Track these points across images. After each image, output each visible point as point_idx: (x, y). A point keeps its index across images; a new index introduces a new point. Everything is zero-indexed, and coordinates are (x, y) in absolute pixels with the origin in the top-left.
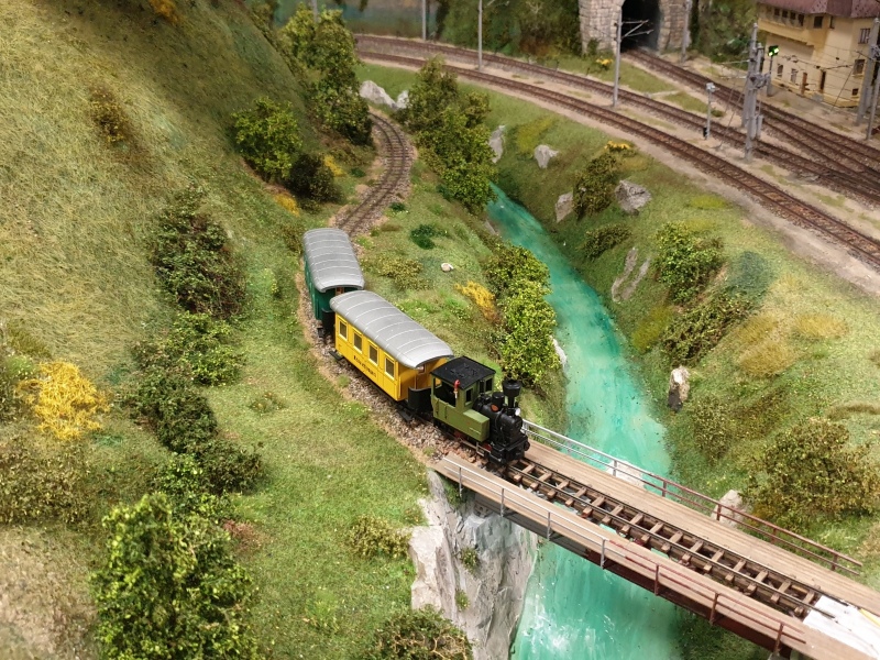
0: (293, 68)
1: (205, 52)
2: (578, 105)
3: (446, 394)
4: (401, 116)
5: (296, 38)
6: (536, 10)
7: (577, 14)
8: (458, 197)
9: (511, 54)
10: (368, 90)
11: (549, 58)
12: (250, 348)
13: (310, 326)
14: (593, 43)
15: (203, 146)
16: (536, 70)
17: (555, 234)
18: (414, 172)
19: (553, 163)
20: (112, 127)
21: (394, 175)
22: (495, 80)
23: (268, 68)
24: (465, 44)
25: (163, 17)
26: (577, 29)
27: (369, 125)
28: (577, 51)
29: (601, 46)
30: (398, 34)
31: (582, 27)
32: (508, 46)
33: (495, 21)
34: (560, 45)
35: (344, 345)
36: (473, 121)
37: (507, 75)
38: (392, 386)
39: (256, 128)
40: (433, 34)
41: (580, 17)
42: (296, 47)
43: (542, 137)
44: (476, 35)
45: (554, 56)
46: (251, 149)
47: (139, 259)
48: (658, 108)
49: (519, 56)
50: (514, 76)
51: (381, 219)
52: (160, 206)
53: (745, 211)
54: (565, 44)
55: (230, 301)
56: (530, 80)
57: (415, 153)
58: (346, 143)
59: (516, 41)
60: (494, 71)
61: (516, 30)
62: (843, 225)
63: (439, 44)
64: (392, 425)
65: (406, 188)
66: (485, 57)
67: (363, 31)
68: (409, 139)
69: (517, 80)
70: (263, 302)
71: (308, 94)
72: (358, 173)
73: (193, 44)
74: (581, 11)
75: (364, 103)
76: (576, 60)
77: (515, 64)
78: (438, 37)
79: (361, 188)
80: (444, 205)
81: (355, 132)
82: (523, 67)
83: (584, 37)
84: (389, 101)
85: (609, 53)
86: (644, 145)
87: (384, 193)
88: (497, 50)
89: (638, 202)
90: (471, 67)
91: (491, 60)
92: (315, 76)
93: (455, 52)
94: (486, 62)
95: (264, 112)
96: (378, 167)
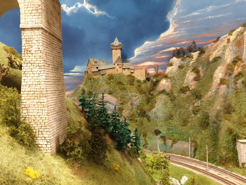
1: (127, 180)
5: (153, 163)
6: (224, 153)
7: (237, 154)
9: (217, 165)
11: (229, 168)
14: (243, 164)
16: (226, 172)
22: (213, 175)
24: (202, 160)
25: (116, 171)
26: (238, 159)
28: (238, 166)
31: (239, 158)
32: (216, 162)
33: (211, 154)
34: (232, 164)
37: (216, 173)
40: (193, 156)
41: (238, 155)
42: (153, 165)
44: (206, 158)
45: (231, 167)
49: (219, 166)
50: (218, 174)
54: (234, 163)
56: (224, 176)
59: (218, 161)
60: (212, 171)
61: (218, 158)
63: (194, 159)
66: (209, 166)
67: (171, 153)
69: (219, 176)
73: (124, 178)
74: (238, 154)
76: (238, 169)
77: (219, 170)
78: (194, 157)
82: (221, 171)
83: (240, 162)
88: (212, 163)
90: (204, 169)
91: (211, 167)
93: (199, 163)
94: (209, 168)
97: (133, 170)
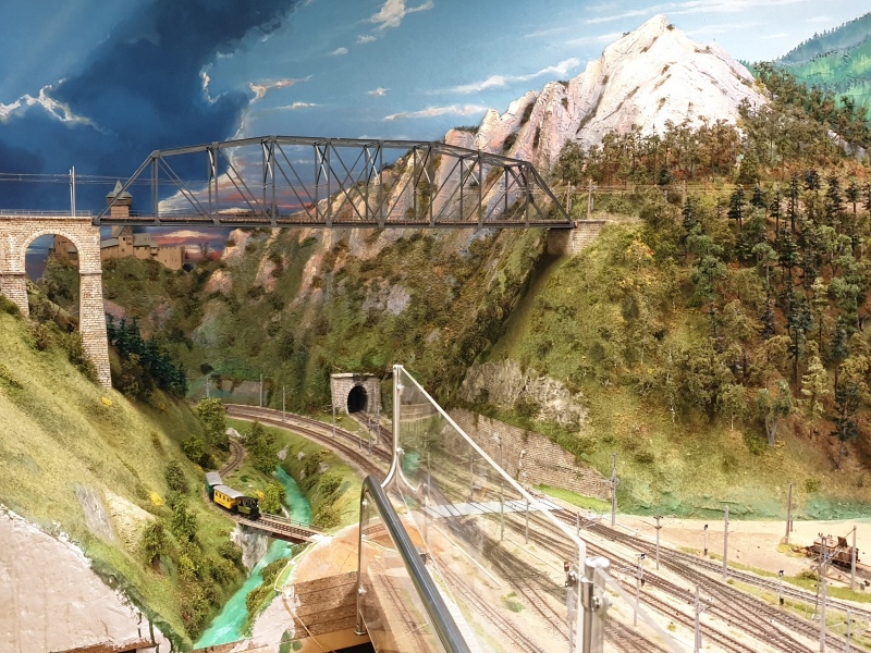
0: (202, 424)
2: (320, 437)
3: (241, 505)
4: (242, 441)
5: (201, 411)
6: (311, 395)
7: (330, 396)
8: (261, 469)
9: (300, 414)
10: (229, 431)
11: (317, 416)
12: (190, 502)
13: (207, 499)
14: (337, 410)
15: (176, 449)
16: (308, 422)
17: (299, 484)
18: (245, 460)
19: (303, 458)
20: (156, 443)
21: (237, 461)
22: (289, 426)
23: (193, 425)
24: (278, 409)
25: (162, 410)
26: (331, 402)
27: (229, 444)
28: (330, 413)
29: (341, 410)
30: (248, 404)
31: (333, 402)
32: (299, 411)
34: (322, 410)
35: (217, 499)
36: (269, 442)
37: (295, 424)
38: (228, 506)
39: (191, 444)
40: (265, 404)
41: (332, 398)
42: (201, 414)
43: (301, 449)
44: (283, 405)
45: (319, 414)
46: (188, 451)
47: (163, 477)
48: (352, 438)
49: (303, 415)
50: (299, 424)
51: (230, 474)
52: (167, 464)
53: (355, 470)
54: (324, 409)
55: (185, 490)
56: (305, 426)
57: (245, 454)
58: (220, 451)
59: (304, 409)
60: (290, 422)
61: (303, 404)
62: (371, 464)
63: (267, 409)
64: (228, 516)
65: (240, 465)
66: (286, 415)
67: (231, 402)
68: (245, 449)
69: (300, 426)
70: (193, 492)
71: (207, 433)
72: (223, 461)
73: (170, 418)
74: (332, 395)
75: (227, 436)
76: (329, 417)
77: (300, 419)
78: (267, 406)
79: (224, 465)
80: (253, 470)
81: (224, 447)
82: (303, 420)
83: (333, 406)
84: (239, 435)
85: (344, 414)
86: (336, 451)
87: (232, 466)
88: (294, 412)
89: (324, 470)
90: (281, 420)
91: (289, 417)
92: (209, 426)
93: (274, 413)
94: (286, 417)
95: (193, 439)
96: (231, 458)
97: (179, 411)
